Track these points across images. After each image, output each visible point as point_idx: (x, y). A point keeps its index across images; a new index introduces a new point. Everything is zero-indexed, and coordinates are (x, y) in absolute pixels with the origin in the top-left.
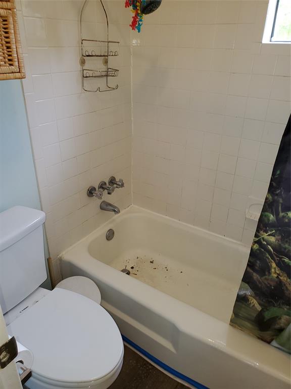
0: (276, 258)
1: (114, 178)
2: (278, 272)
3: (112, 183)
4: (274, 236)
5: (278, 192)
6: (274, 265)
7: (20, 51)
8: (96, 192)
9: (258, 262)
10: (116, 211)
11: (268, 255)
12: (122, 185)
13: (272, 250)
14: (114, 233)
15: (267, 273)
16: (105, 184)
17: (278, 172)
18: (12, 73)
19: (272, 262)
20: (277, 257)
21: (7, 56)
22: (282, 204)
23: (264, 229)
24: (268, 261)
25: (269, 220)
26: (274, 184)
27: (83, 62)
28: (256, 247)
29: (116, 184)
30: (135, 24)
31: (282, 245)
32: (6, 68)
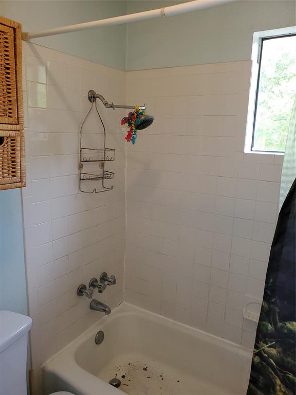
0: (280, 374)
1: (106, 274)
2: (284, 390)
3: (104, 279)
4: (275, 348)
5: (273, 300)
6: (278, 382)
7: (23, 164)
8: (86, 291)
9: (261, 378)
10: (106, 310)
11: (270, 370)
12: (114, 282)
13: (274, 364)
14: (103, 336)
15: (272, 391)
16: (96, 281)
17: (271, 280)
18: (14, 183)
19: (276, 379)
20: (281, 372)
21: (11, 169)
22: (279, 313)
23: (264, 339)
24: (271, 376)
25: (267, 329)
26: (269, 292)
27: (81, 167)
28: (257, 359)
29: (108, 281)
30: (130, 137)
31: (284, 358)
32: (9, 179)
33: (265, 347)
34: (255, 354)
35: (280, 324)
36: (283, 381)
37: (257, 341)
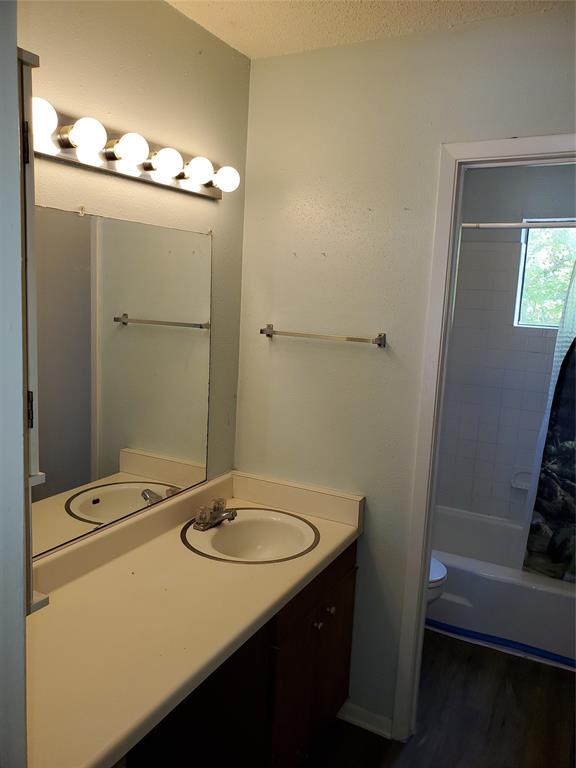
2: (563, 494)
4: (556, 464)
5: (556, 428)
11: (553, 481)
13: (556, 476)
19: (557, 487)
20: (561, 481)
22: (560, 437)
24: (554, 486)
25: (551, 450)
28: (543, 476)
31: (563, 470)
33: (549, 465)
34: (542, 472)
35: (560, 444)
36: (562, 487)
37: (543, 461)
